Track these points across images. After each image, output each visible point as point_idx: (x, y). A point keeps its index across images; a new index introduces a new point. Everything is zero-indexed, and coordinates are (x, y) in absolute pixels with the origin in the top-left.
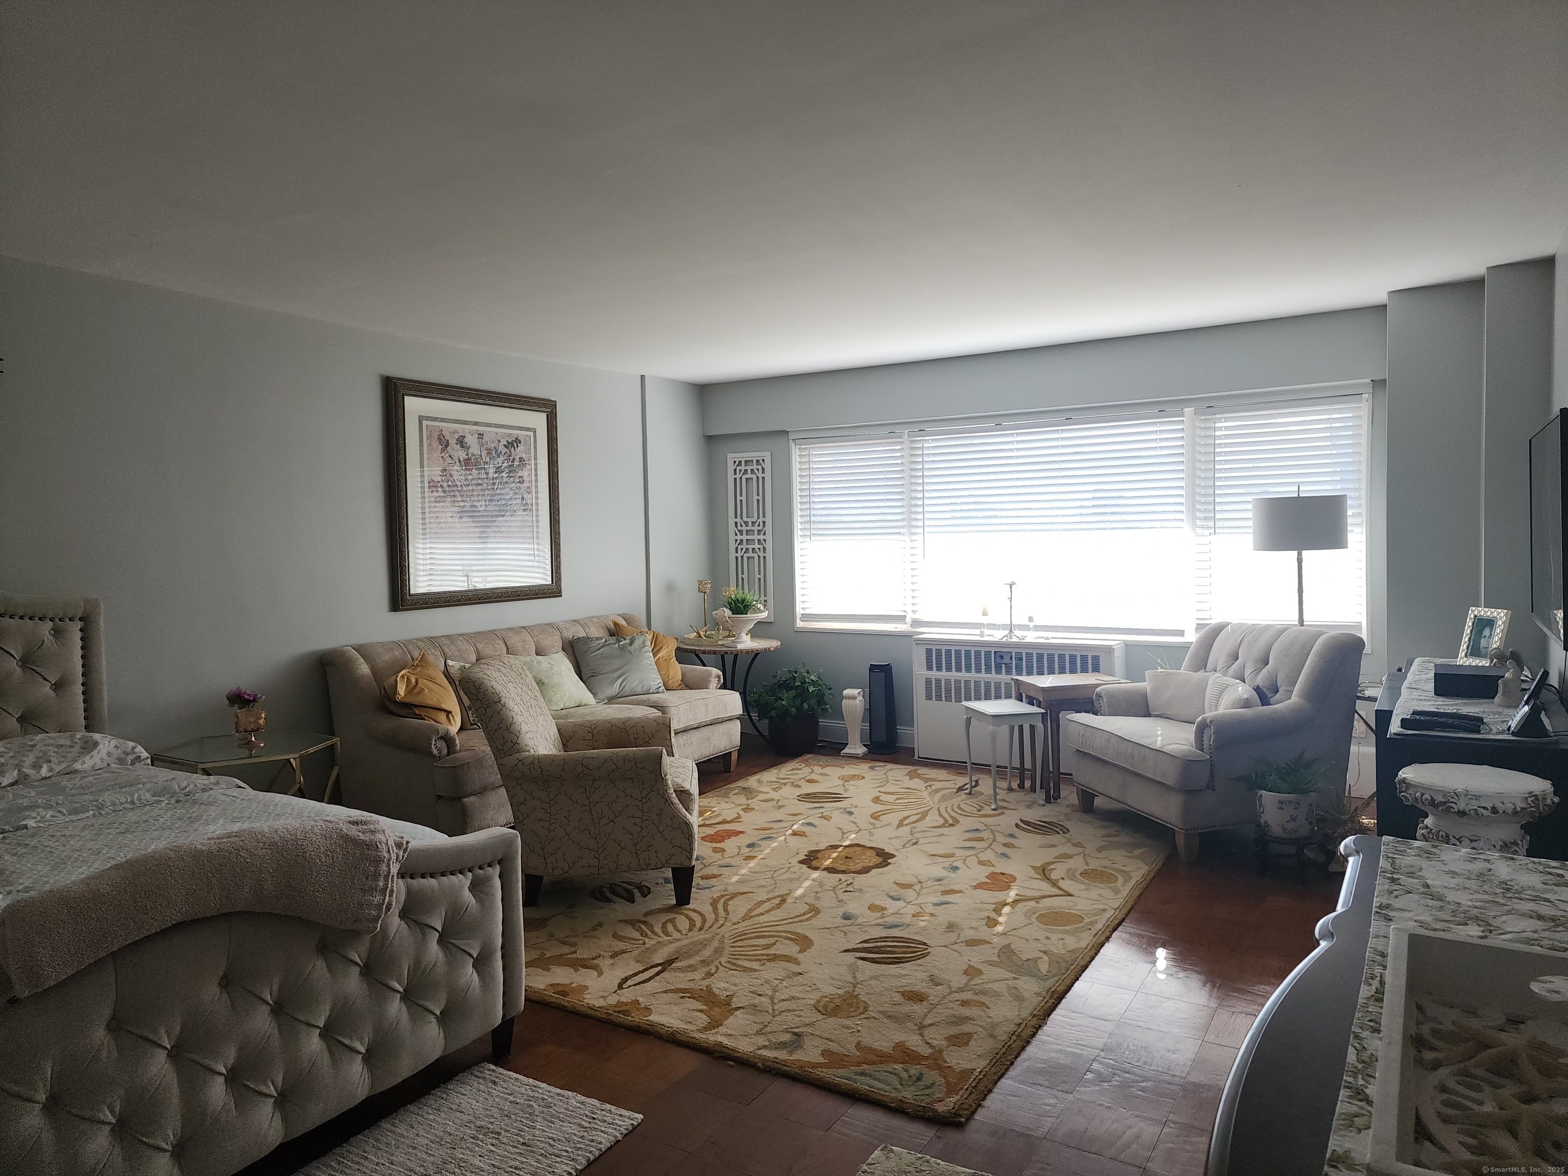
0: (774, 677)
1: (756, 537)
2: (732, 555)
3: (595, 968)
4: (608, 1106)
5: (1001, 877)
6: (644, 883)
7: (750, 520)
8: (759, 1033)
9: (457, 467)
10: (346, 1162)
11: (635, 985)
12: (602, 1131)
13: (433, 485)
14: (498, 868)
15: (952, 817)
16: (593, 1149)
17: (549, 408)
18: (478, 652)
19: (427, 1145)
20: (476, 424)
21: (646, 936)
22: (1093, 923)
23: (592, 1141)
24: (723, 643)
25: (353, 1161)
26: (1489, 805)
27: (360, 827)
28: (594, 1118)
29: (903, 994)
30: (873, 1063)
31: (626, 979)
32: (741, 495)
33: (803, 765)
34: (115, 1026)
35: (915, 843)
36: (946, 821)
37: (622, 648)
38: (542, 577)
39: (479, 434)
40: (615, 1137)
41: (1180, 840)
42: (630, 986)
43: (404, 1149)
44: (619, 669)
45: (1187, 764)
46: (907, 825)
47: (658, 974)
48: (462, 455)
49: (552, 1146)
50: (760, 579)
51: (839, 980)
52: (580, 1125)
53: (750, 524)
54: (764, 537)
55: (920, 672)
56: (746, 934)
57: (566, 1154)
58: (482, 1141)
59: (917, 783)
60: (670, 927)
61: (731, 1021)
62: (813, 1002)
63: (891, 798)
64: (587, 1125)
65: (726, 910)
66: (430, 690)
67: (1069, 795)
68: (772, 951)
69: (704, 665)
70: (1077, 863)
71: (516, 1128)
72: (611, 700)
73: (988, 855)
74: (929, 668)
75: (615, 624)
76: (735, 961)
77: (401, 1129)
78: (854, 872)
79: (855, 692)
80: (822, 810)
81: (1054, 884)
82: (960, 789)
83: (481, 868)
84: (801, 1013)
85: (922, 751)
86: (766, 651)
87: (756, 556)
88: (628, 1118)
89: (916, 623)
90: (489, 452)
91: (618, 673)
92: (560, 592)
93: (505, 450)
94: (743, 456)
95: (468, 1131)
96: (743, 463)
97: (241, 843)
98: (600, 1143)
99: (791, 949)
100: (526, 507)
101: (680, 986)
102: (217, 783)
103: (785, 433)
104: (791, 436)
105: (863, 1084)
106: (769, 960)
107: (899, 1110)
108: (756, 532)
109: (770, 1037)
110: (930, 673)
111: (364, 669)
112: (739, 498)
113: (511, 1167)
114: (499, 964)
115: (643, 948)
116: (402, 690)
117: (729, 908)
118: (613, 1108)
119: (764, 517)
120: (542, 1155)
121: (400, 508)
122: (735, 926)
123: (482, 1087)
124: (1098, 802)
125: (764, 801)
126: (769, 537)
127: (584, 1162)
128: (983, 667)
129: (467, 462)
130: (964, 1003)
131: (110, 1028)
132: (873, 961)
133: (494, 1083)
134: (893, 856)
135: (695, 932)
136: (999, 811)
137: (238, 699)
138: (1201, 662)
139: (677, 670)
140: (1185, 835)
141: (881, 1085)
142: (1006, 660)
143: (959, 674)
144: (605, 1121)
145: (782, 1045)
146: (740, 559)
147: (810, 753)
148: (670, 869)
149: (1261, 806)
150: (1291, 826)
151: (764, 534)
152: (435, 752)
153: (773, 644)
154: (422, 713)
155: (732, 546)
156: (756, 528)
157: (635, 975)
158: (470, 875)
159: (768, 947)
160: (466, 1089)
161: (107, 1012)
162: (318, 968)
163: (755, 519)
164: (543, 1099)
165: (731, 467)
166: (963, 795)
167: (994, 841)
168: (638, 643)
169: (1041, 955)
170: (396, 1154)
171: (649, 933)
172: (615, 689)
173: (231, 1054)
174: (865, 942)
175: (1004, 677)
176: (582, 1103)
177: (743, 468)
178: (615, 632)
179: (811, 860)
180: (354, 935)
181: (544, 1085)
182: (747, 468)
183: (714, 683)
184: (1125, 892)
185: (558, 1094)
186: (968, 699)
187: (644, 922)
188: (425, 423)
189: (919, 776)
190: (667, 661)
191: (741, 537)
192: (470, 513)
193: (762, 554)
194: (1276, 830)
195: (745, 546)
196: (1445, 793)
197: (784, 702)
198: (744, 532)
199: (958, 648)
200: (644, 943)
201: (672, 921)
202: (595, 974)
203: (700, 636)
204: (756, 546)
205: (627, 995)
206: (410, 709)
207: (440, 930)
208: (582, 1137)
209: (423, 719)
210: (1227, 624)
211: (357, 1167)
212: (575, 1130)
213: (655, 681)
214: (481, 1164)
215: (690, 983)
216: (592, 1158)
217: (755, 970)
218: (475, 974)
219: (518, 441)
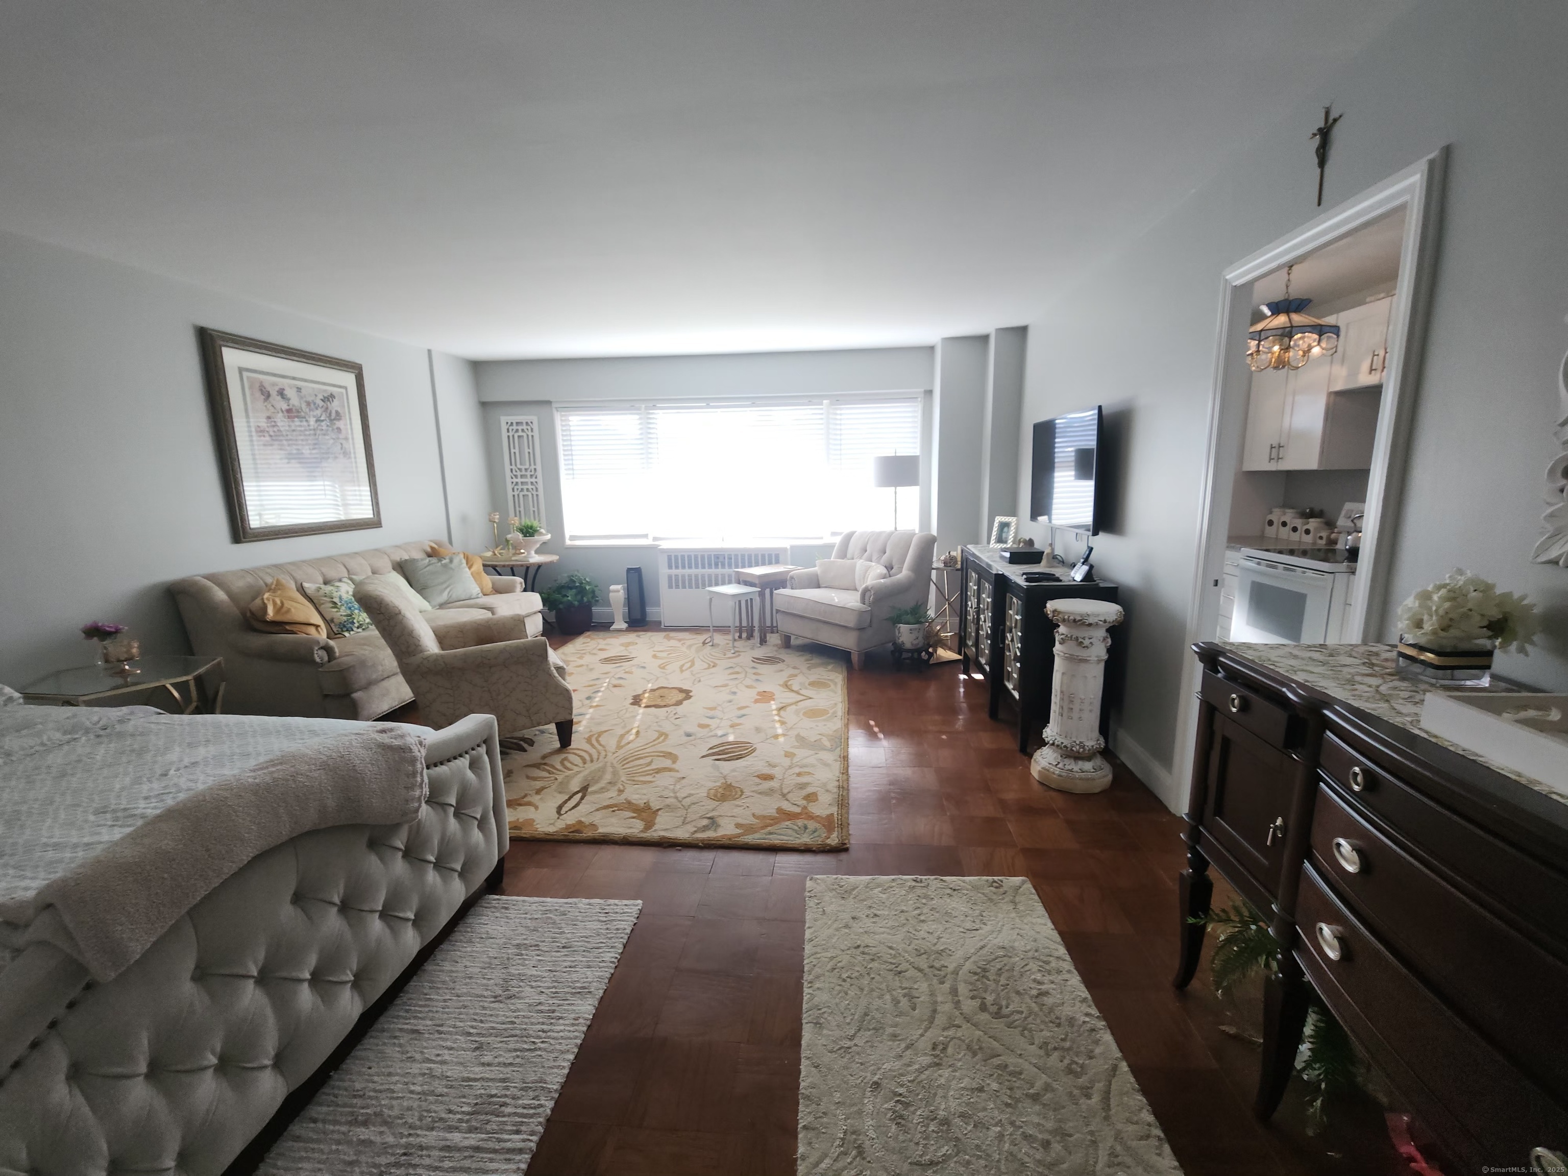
0: (555, 581)
1: (529, 480)
2: (510, 493)
3: (529, 804)
4: (612, 901)
5: (765, 694)
6: (526, 736)
7: (523, 467)
8: (684, 823)
9: (280, 414)
10: (413, 1008)
11: (570, 810)
12: (619, 920)
13: (261, 431)
14: (484, 747)
15: (712, 662)
16: (623, 935)
17: (357, 371)
18: (323, 575)
19: (480, 972)
20: (294, 378)
21: (553, 773)
22: (835, 712)
23: (618, 929)
24: (516, 560)
25: (421, 1006)
26: (1103, 619)
27: (389, 734)
28: (607, 913)
29: (758, 776)
30: (771, 825)
31: (560, 808)
32: (514, 448)
33: (589, 640)
34: (201, 975)
35: (700, 681)
36: (709, 665)
37: (445, 566)
38: (367, 513)
39: (298, 388)
40: (633, 921)
41: (855, 658)
42: (566, 812)
43: (462, 982)
44: (445, 582)
45: (861, 613)
46: (686, 670)
47: (582, 798)
48: (285, 406)
49: (588, 942)
50: (534, 511)
51: (713, 777)
52: (599, 921)
53: (523, 470)
54: (536, 480)
55: (664, 572)
56: (627, 759)
57: (603, 945)
58: (527, 955)
59: (673, 643)
60: (566, 763)
61: (658, 819)
62: (706, 795)
63: (664, 654)
64: (605, 919)
65: (601, 745)
66: (295, 608)
67: (774, 639)
68: (653, 766)
69: (500, 575)
70: (800, 678)
71: (548, 937)
72: (442, 606)
73: (748, 682)
74: (670, 567)
75: (432, 548)
76: (633, 778)
77: (447, 966)
78: (673, 705)
79: (619, 587)
80: (623, 668)
81: (797, 693)
82: (704, 643)
83: (473, 749)
84: (702, 804)
85: (666, 621)
86: (551, 563)
87: (530, 494)
88: (633, 907)
89: (655, 539)
90: (308, 404)
91: (445, 586)
92: (381, 524)
93: (321, 403)
94: (515, 419)
95: (510, 951)
96: (515, 424)
97: (292, 769)
98: (625, 929)
99: (667, 763)
100: (346, 454)
101: (605, 804)
102: (132, 713)
103: (549, 403)
104: (554, 405)
105: (776, 840)
106: (657, 773)
107: (806, 850)
108: (529, 476)
109: (693, 824)
110: (670, 571)
111: (220, 595)
112: (512, 451)
113: (566, 967)
114: (493, 820)
115: (557, 783)
116: (271, 613)
117: (602, 743)
118: (616, 901)
119: (535, 465)
120: (584, 951)
121: (230, 450)
122: (616, 755)
123: (498, 914)
124: (794, 642)
125: (577, 667)
126: (540, 480)
127: (621, 946)
128: (707, 565)
129: (289, 411)
130: (799, 775)
131: (194, 979)
132: (725, 760)
133: (506, 908)
134: (691, 691)
135: (588, 765)
136: (737, 654)
137: (95, 632)
138: (843, 554)
139: (488, 580)
140: (859, 654)
141: (785, 838)
142: (721, 559)
143: (710, 570)
144: (617, 913)
145: (705, 828)
146: (516, 496)
147: (588, 631)
148: (554, 724)
149: (899, 633)
150: (915, 642)
151: (536, 478)
152: (318, 660)
153: (554, 558)
154: (294, 629)
155: (509, 487)
156: (528, 473)
157: (566, 802)
158: (467, 756)
159: (649, 764)
160: (484, 919)
161: (191, 964)
162: (373, 862)
163: (527, 467)
164: (556, 910)
165: (504, 428)
166: (708, 647)
167: (746, 672)
168: (456, 561)
169: (820, 737)
170: (458, 987)
171: (554, 771)
172: (444, 597)
173: (312, 960)
174: (711, 748)
175: (727, 571)
176: (589, 904)
177: (515, 427)
178: (433, 553)
179: (636, 701)
180: (395, 828)
181: (549, 900)
182: (518, 428)
183: (519, 588)
184: (839, 691)
185: (566, 903)
186: (710, 585)
187: (545, 764)
188: (245, 374)
189: (672, 638)
190: (479, 574)
191: (517, 480)
192: (297, 457)
193: (535, 493)
194: (908, 645)
195: (520, 487)
196: (1081, 615)
197: (569, 598)
198: (519, 476)
199: (683, 554)
200: (556, 779)
201: (566, 759)
202: (532, 809)
203: (495, 555)
204: (530, 487)
205: (570, 819)
206: (280, 626)
207: (455, 805)
208: (607, 929)
209: (296, 634)
210: (855, 532)
211: (427, 1009)
212: (596, 925)
213: (475, 590)
214: (539, 973)
215: (611, 800)
216: (625, 941)
217: (651, 782)
218: (480, 834)
219: (332, 396)
